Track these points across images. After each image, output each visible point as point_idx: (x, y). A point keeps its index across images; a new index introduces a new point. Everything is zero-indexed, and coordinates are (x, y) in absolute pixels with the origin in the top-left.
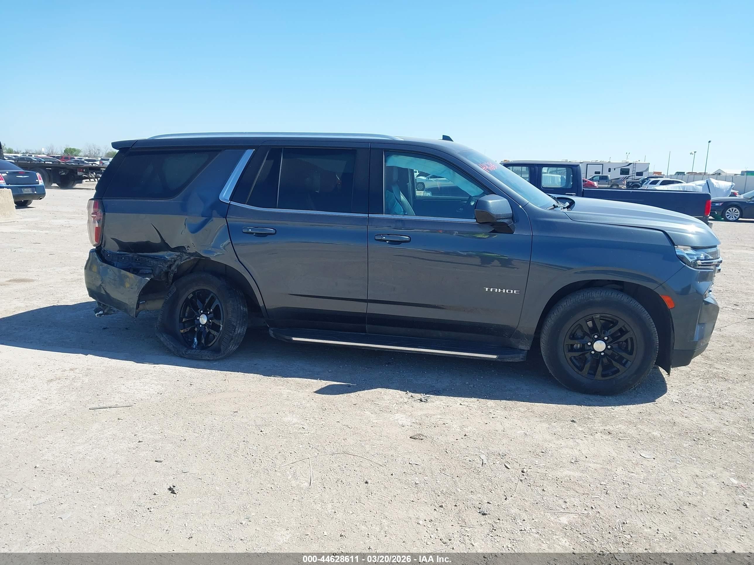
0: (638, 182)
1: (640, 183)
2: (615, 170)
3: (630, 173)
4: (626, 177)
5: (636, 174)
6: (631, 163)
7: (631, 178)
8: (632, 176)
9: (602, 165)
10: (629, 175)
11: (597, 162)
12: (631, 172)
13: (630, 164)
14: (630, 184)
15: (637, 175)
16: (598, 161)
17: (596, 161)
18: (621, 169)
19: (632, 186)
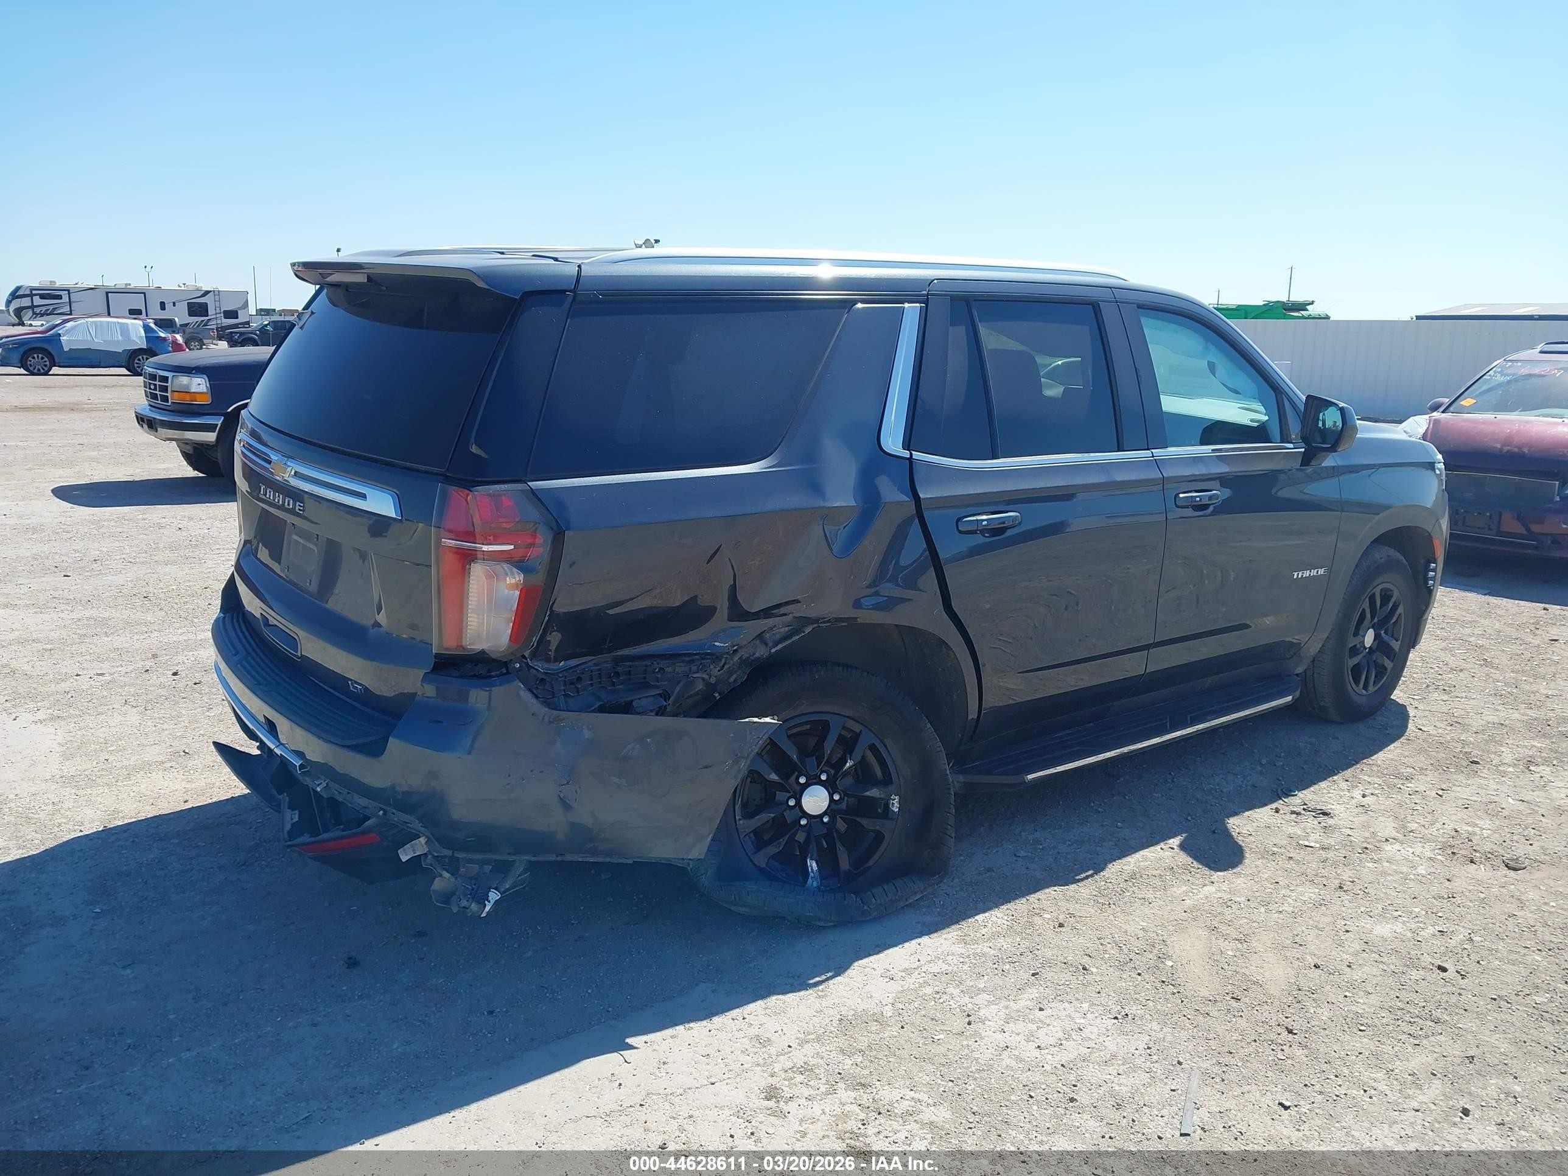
0: (252, 333)
1: (256, 335)
2: (174, 305)
3: (209, 314)
4: (203, 321)
5: (222, 315)
6: (211, 291)
7: (214, 322)
8: (216, 318)
9: (143, 295)
10: (208, 316)
11: (128, 287)
12: (211, 311)
13: (207, 293)
14: (236, 337)
15: (225, 318)
16: (130, 285)
17: (126, 285)
18: (188, 303)
19: (240, 340)
